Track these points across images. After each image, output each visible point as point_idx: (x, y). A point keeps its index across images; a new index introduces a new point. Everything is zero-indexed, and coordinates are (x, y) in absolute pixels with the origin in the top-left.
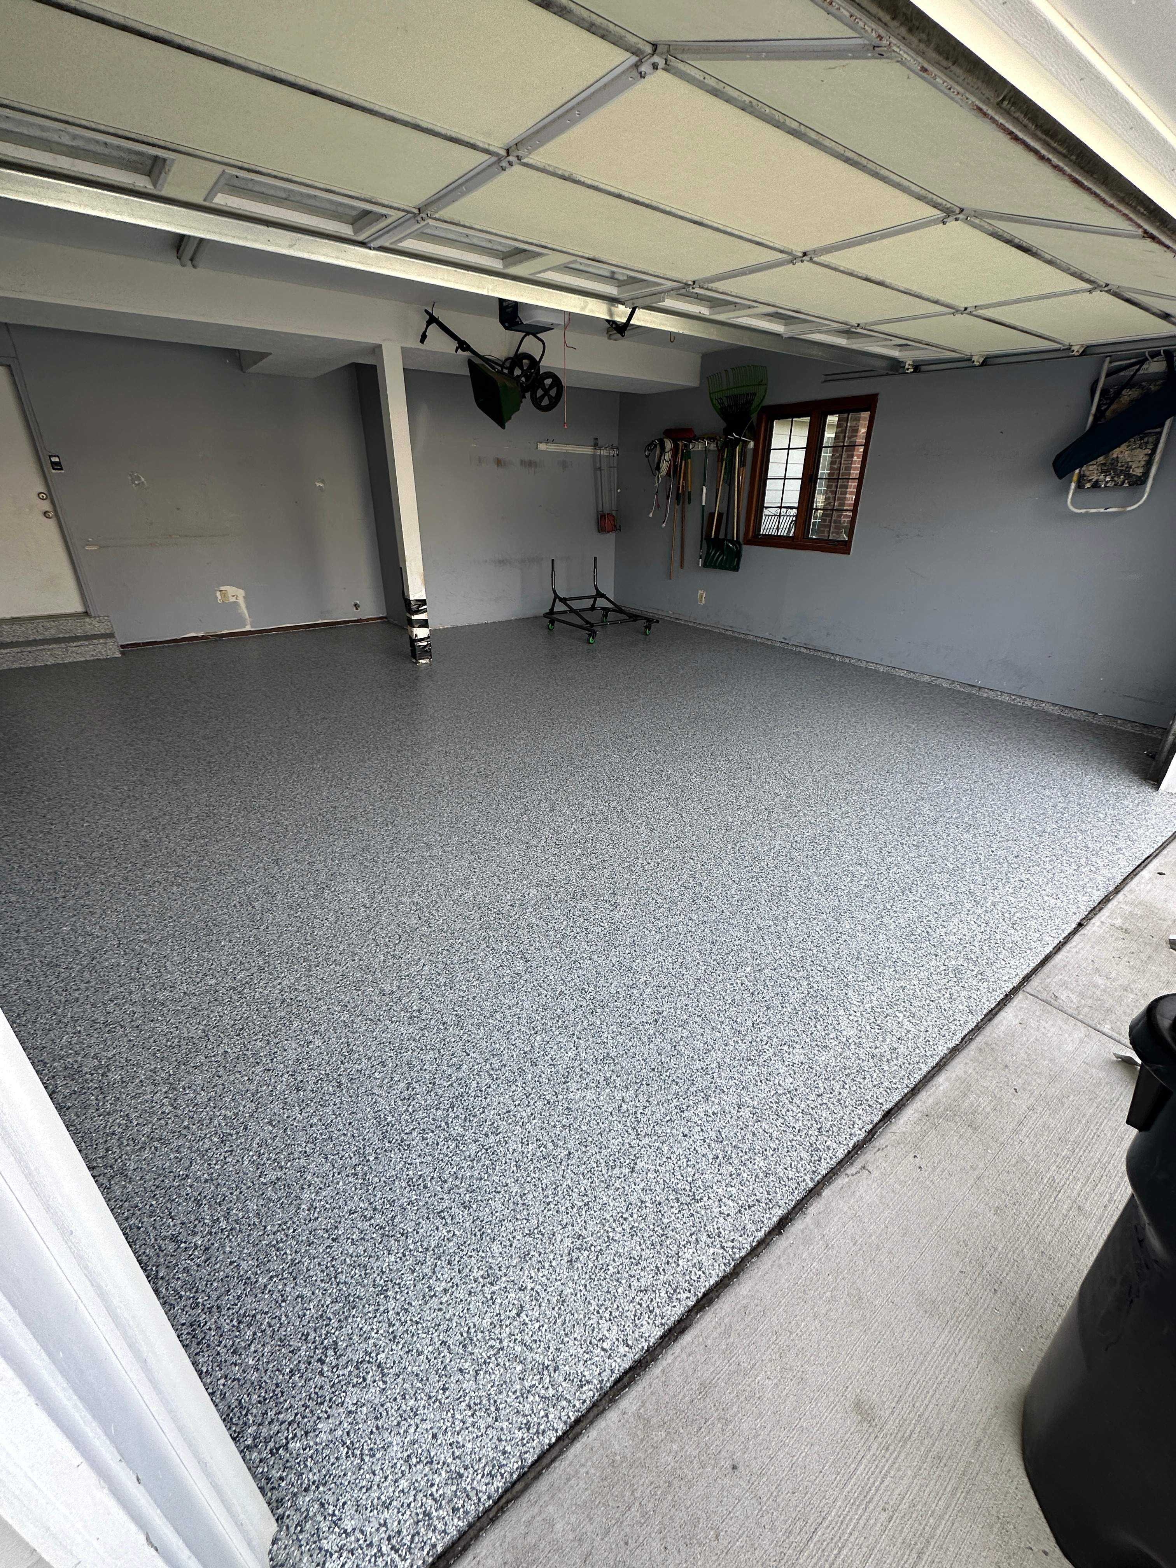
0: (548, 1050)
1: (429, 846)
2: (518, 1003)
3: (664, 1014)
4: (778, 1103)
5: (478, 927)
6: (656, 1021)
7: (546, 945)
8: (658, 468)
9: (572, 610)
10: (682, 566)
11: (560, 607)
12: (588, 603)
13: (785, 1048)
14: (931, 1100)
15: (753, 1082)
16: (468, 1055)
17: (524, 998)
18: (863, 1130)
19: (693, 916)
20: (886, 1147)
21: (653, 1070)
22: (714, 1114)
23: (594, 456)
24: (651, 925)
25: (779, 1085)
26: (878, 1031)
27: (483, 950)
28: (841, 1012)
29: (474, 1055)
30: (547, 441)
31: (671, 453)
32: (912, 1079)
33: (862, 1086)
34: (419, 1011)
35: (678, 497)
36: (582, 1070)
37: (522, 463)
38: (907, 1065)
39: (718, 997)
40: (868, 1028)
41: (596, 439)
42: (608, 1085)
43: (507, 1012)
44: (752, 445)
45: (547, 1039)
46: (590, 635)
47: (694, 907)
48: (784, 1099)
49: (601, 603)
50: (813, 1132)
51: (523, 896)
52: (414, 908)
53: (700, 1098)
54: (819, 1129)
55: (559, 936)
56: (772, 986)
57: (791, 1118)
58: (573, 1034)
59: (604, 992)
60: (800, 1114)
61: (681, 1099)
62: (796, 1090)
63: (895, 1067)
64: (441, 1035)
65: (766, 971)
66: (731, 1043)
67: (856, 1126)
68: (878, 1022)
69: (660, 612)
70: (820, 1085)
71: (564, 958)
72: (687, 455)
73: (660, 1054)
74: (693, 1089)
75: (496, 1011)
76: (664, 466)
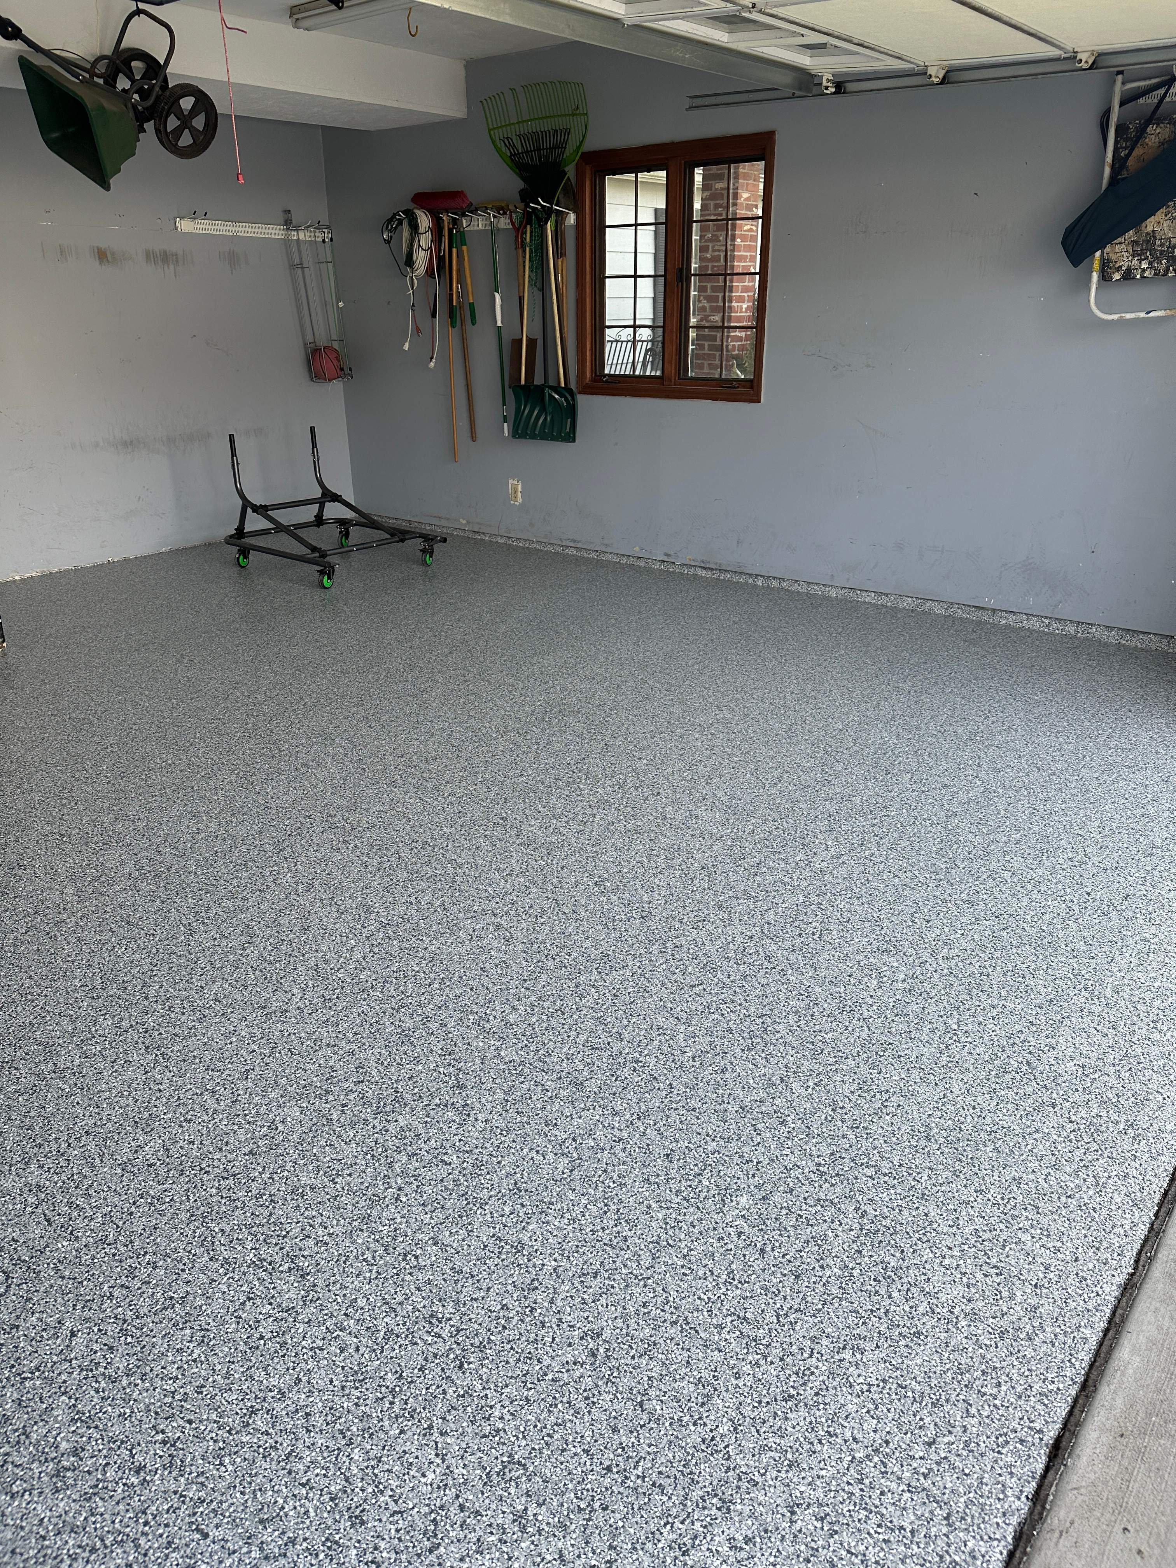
0: (384, 1478)
1: (49, 1049)
2: (299, 1380)
3: (606, 1335)
4: (861, 1481)
5: (184, 1216)
6: (594, 1355)
7: (338, 1230)
8: (409, 261)
9: (280, 528)
10: (473, 438)
11: (254, 522)
12: (309, 513)
13: (847, 1355)
14: (1119, 1401)
15: (807, 1446)
16: (206, 1536)
17: (311, 1364)
18: (1023, 1498)
19: (619, 1105)
20: (1072, 1523)
21: (609, 1469)
22: (748, 1540)
23: (286, 242)
24: (540, 1141)
25: (854, 1439)
26: (998, 1279)
27: (204, 1270)
28: (927, 1254)
29: (217, 1534)
30: (194, 215)
31: (429, 234)
32: (1077, 1364)
33: (997, 1402)
34: (75, 1452)
35: (452, 312)
36: (462, 1508)
37: (150, 256)
38: (1061, 1337)
39: (701, 1273)
40: (979, 1276)
41: (288, 212)
42: (523, 1529)
43: (278, 1407)
44: (572, 218)
45: (376, 1452)
46: (322, 573)
47: (617, 1087)
48: (869, 1468)
49: (333, 511)
50: (938, 1528)
51: (273, 1126)
52: (32, 1200)
53: (714, 1511)
54: (947, 1518)
55: (362, 1203)
56: (795, 1227)
57: (891, 1508)
58: (430, 1427)
59: (477, 1313)
60: (907, 1495)
61: (678, 1525)
62: (887, 1442)
63: (1044, 1348)
64: (135, 1502)
65: (777, 1197)
66: (747, 1368)
67: (1009, 1492)
68: (994, 1261)
69: (443, 523)
70: (927, 1420)
71: (381, 1251)
72: (458, 239)
73: (615, 1430)
74: (697, 1494)
75: (253, 1412)
76: (421, 259)
